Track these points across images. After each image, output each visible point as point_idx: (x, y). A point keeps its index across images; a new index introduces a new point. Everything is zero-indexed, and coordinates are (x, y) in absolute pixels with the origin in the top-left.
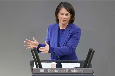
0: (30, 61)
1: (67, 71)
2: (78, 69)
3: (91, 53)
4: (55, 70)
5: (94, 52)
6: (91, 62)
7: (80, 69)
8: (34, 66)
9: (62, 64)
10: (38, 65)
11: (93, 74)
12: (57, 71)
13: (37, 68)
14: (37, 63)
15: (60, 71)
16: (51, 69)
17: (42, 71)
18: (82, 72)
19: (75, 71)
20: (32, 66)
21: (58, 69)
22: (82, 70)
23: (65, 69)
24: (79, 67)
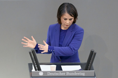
0: (28, 64)
1: (68, 74)
2: (79, 72)
3: (92, 55)
4: (55, 73)
5: (95, 54)
6: (93, 64)
7: (81, 72)
8: (32, 69)
9: (62, 66)
10: (37, 68)
11: (94, 77)
12: (57, 74)
13: (35, 70)
14: (36, 66)
15: (60, 73)
16: (51, 72)
17: (41, 74)
18: (83, 74)
19: (76, 74)
20: (31, 69)
21: (58, 72)
22: (83, 72)
23: (65, 72)
24: (79, 70)
